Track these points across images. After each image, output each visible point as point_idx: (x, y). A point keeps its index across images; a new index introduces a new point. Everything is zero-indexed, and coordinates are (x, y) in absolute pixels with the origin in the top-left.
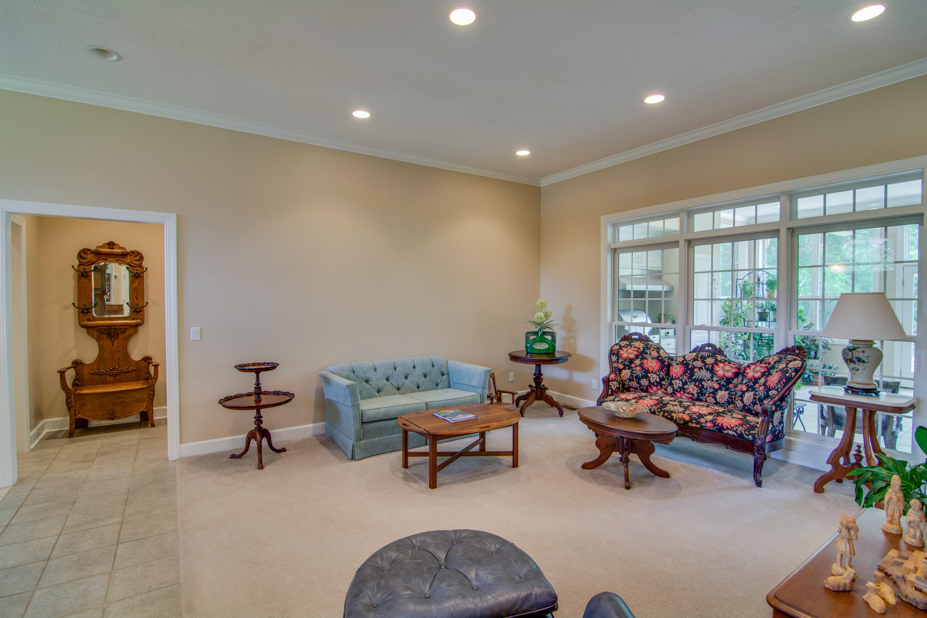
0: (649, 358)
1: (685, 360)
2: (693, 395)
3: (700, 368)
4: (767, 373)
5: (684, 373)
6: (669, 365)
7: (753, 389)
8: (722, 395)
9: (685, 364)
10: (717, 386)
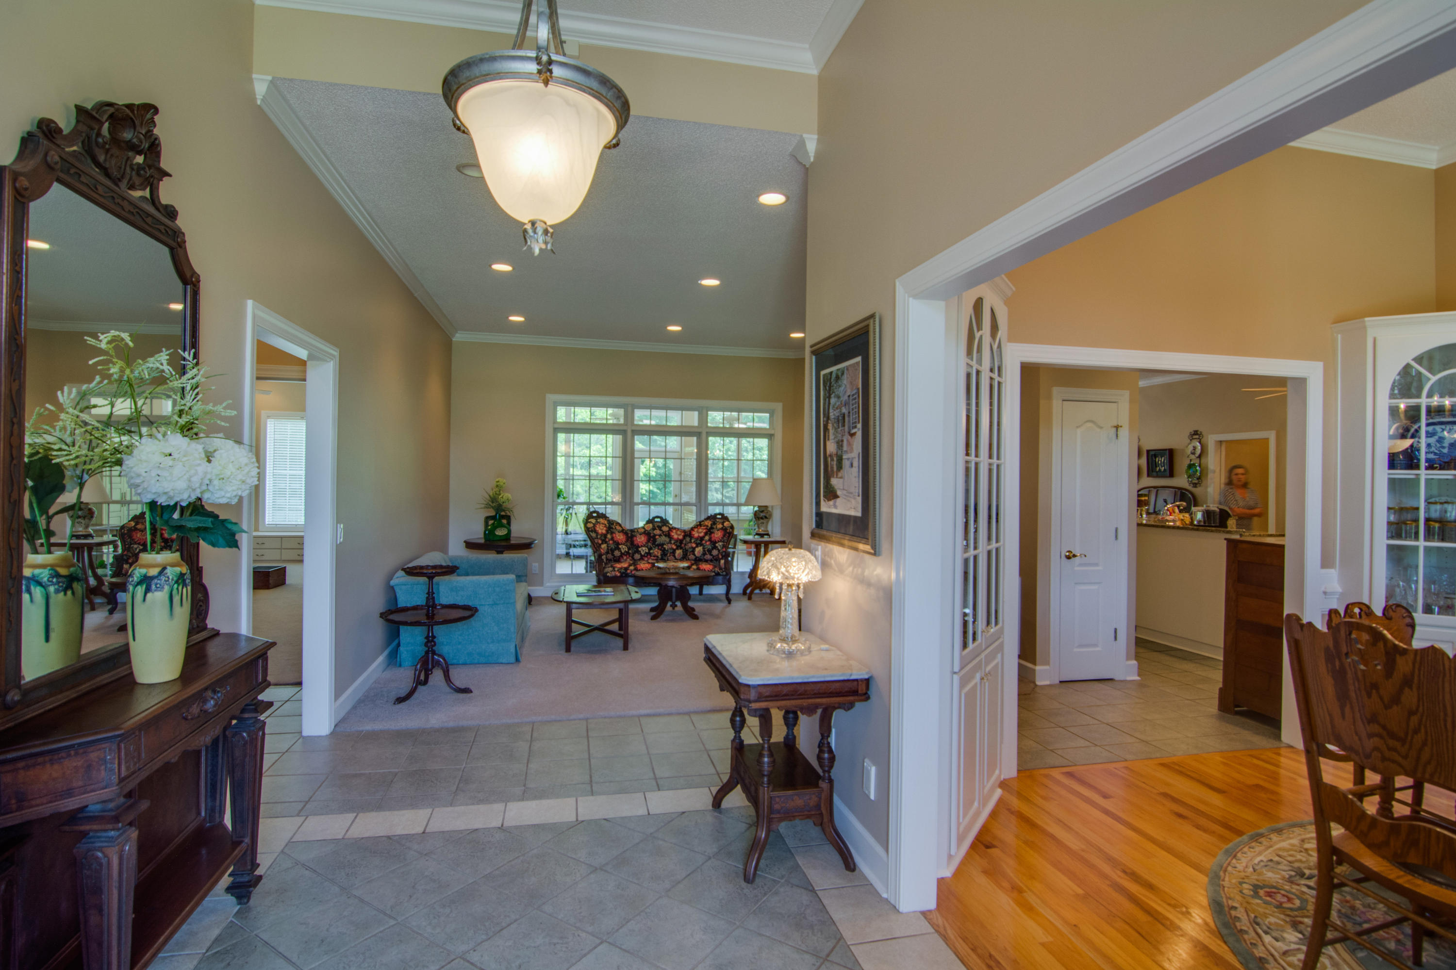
0: (617, 532)
1: (646, 530)
2: (658, 557)
3: (660, 535)
4: (710, 531)
5: (648, 541)
6: (633, 536)
7: (701, 545)
8: (679, 552)
9: (646, 533)
10: (675, 547)
